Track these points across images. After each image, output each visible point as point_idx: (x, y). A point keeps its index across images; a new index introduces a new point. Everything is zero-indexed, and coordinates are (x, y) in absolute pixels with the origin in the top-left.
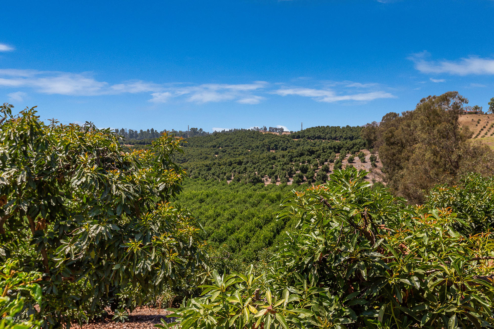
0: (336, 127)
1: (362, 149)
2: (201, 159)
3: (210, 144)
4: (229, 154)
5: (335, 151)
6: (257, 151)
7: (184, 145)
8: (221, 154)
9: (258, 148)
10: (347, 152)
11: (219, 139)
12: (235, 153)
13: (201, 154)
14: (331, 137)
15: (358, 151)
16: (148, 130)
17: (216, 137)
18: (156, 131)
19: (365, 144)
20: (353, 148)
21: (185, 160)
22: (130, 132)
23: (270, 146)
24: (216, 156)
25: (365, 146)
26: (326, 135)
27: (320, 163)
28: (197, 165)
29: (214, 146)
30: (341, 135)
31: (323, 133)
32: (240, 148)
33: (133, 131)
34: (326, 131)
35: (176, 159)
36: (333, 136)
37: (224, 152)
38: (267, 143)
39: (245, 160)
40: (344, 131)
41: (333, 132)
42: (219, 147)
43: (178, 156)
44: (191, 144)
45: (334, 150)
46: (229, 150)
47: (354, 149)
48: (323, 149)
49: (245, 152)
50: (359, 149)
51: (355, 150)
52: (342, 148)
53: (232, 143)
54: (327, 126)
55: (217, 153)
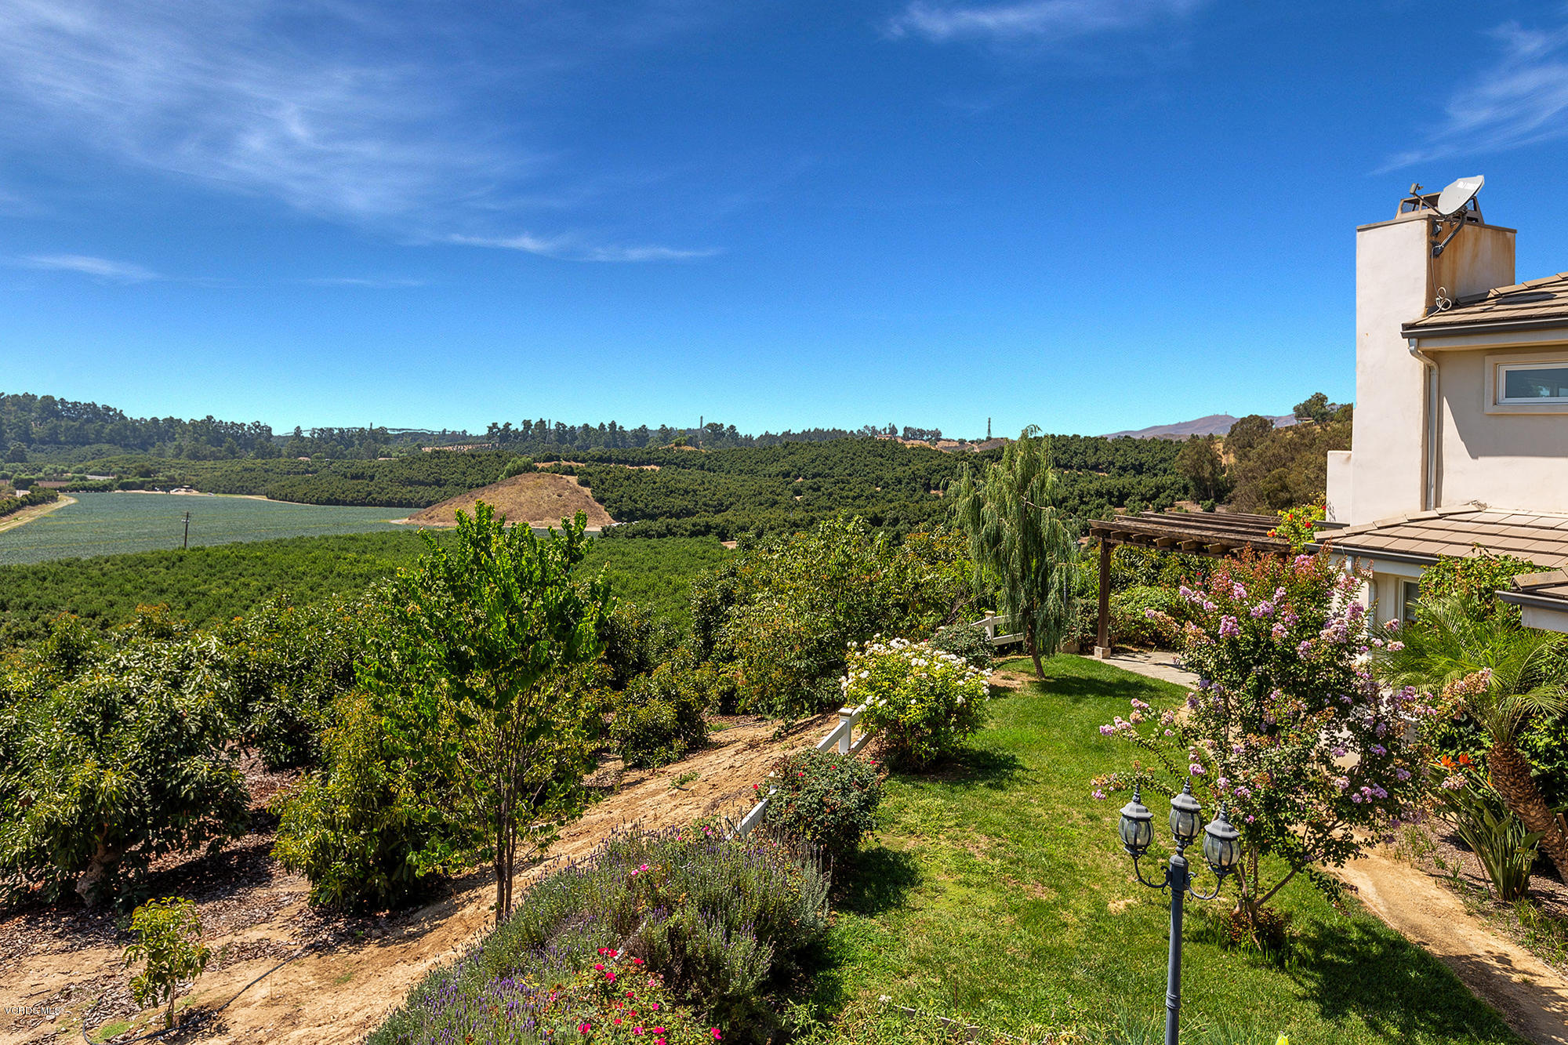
0: (1095, 439)
1: (1179, 500)
2: (761, 504)
3: (774, 469)
4: (830, 494)
5: (1111, 503)
6: (900, 490)
7: (706, 467)
8: (808, 495)
9: (900, 482)
10: (1144, 505)
11: (795, 458)
12: (845, 494)
13: (761, 494)
14: (1085, 462)
15: (1172, 505)
16: (602, 426)
17: (786, 452)
18: (621, 427)
19: (1186, 489)
20: (1155, 496)
21: (722, 505)
22: (558, 429)
23: (930, 479)
24: (798, 498)
25: (1186, 493)
26: (1072, 457)
27: (1082, 530)
28: (769, 520)
29: (786, 475)
30: (1110, 459)
31: (1065, 453)
32: (853, 480)
33: (565, 427)
34: (1073, 448)
35: (700, 503)
36: (1092, 461)
37: (815, 490)
38: (922, 473)
39: (890, 515)
40: (1117, 450)
41: (1090, 452)
42: (796, 477)
43: (705, 496)
44: (727, 466)
45: (1110, 499)
46: (827, 485)
47: (1162, 499)
48: (1081, 497)
49: (867, 493)
50: (1173, 498)
51: (1164, 503)
52: (1128, 495)
53: (830, 469)
54: (1075, 436)
55: (798, 493)
